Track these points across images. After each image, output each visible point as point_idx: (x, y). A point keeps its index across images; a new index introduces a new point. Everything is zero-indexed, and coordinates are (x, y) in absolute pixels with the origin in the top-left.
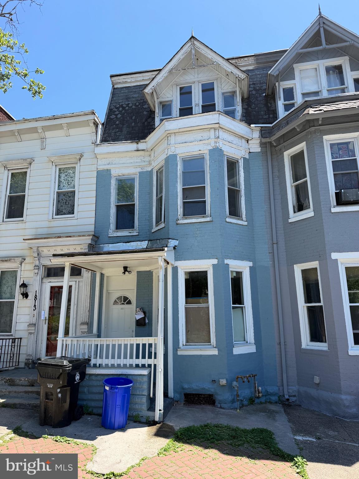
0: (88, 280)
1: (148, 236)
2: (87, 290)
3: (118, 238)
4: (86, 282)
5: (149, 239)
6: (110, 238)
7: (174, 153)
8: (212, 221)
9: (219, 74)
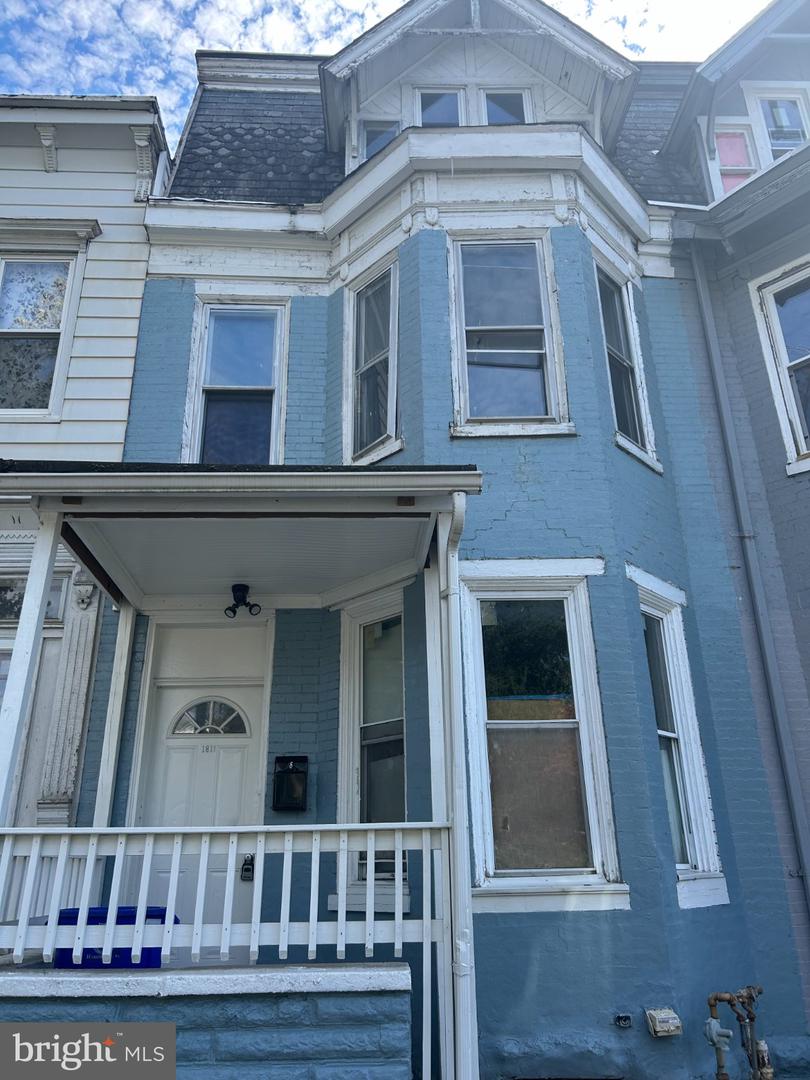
0: (83, 635)
2: (78, 671)
4: (75, 642)
7: (436, 228)
8: (574, 435)
9: (538, 74)
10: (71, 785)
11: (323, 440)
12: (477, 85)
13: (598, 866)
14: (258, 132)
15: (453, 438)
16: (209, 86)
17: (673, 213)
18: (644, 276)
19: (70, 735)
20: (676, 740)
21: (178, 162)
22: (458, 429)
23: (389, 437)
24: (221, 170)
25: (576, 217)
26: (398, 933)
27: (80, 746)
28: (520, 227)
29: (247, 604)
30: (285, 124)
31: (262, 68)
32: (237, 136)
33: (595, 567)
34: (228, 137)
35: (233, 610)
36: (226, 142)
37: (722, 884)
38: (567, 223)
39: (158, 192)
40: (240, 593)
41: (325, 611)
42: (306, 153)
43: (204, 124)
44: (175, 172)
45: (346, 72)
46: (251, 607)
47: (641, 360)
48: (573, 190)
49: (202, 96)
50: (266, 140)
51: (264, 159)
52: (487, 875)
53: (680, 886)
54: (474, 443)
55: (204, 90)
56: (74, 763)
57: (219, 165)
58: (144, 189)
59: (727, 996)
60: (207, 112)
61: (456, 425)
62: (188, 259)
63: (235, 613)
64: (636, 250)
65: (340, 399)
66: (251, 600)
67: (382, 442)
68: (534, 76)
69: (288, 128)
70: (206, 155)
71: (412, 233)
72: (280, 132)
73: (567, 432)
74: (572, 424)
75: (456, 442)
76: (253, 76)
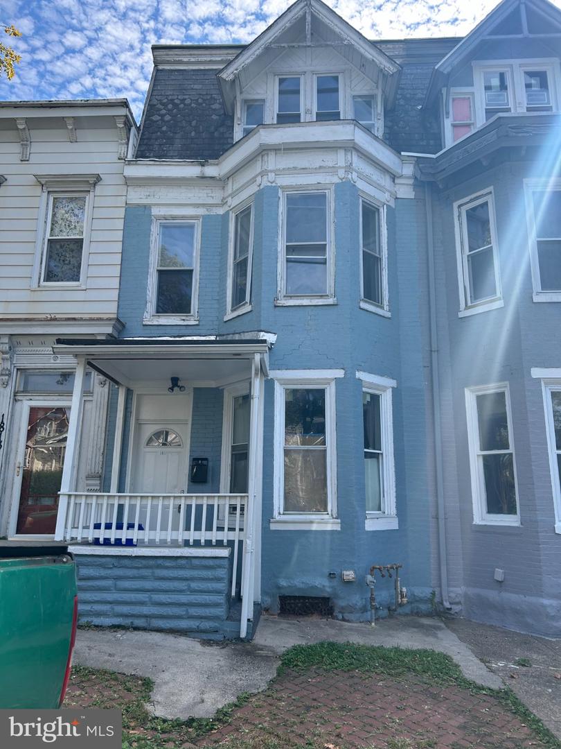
0: (103, 398)
1: (216, 327)
2: (101, 419)
3: (160, 328)
4: (99, 403)
5: (217, 333)
6: (146, 327)
7: (274, 184)
8: (337, 305)
9: (348, 62)
10: (100, 469)
11: (217, 298)
12: (312, 71)
13: (330, 512)
14: (188, 102)
15: (276, 306)
16: (160, 67)
17: (416, 159)
18: (396, 198)
19: (99, 446)
20: (382, 454)
21: (142, 128)
22: (278, 301)
23: (247, 303)
24: (166, 132)
25: (349, 176)
26: (225, 536)
27: (104, 451)
28: (319, 183)
29: (178, 387)
30: (203, 95)
31: (191, 55)
32: (176, 105)
33: (340, 374)
34: (170, 106)
35: (172, 389)
36: (169, 110)
37: (396, 520)
38: (344, 180)
39: (130, 157)
40: (175, 382)
41: (217, 388)
42: (214, 117)
43: (157, 97)
44: (140, 134)
45: (232, 77)
46: (181, 388)
47: (386, 253)
48: (350, 158)
49: (156, 75)
50: (192, 107)
51: (190, 122)
52: (279, 514)
53: (366, 521)
54: (285, 309)
55: (158, 70)
56: (101, 459)
57: (164, 128)
58: (123, 151)
59: (378, 567)
60: (159, 88)
61: (278, 299)
62: (148, 194)
63: (173, 390)
64: (394, 181)
65: (226, 276)
66: (180, 384)
67: (244, 305)
68: (346, 64)
69: (205, 98)
70: (158, 121)
71: (262, 187)
72: (200, 101)
73: (332, 303)
74: (335, 299)
75: (277, 308)
76: (185, 60)
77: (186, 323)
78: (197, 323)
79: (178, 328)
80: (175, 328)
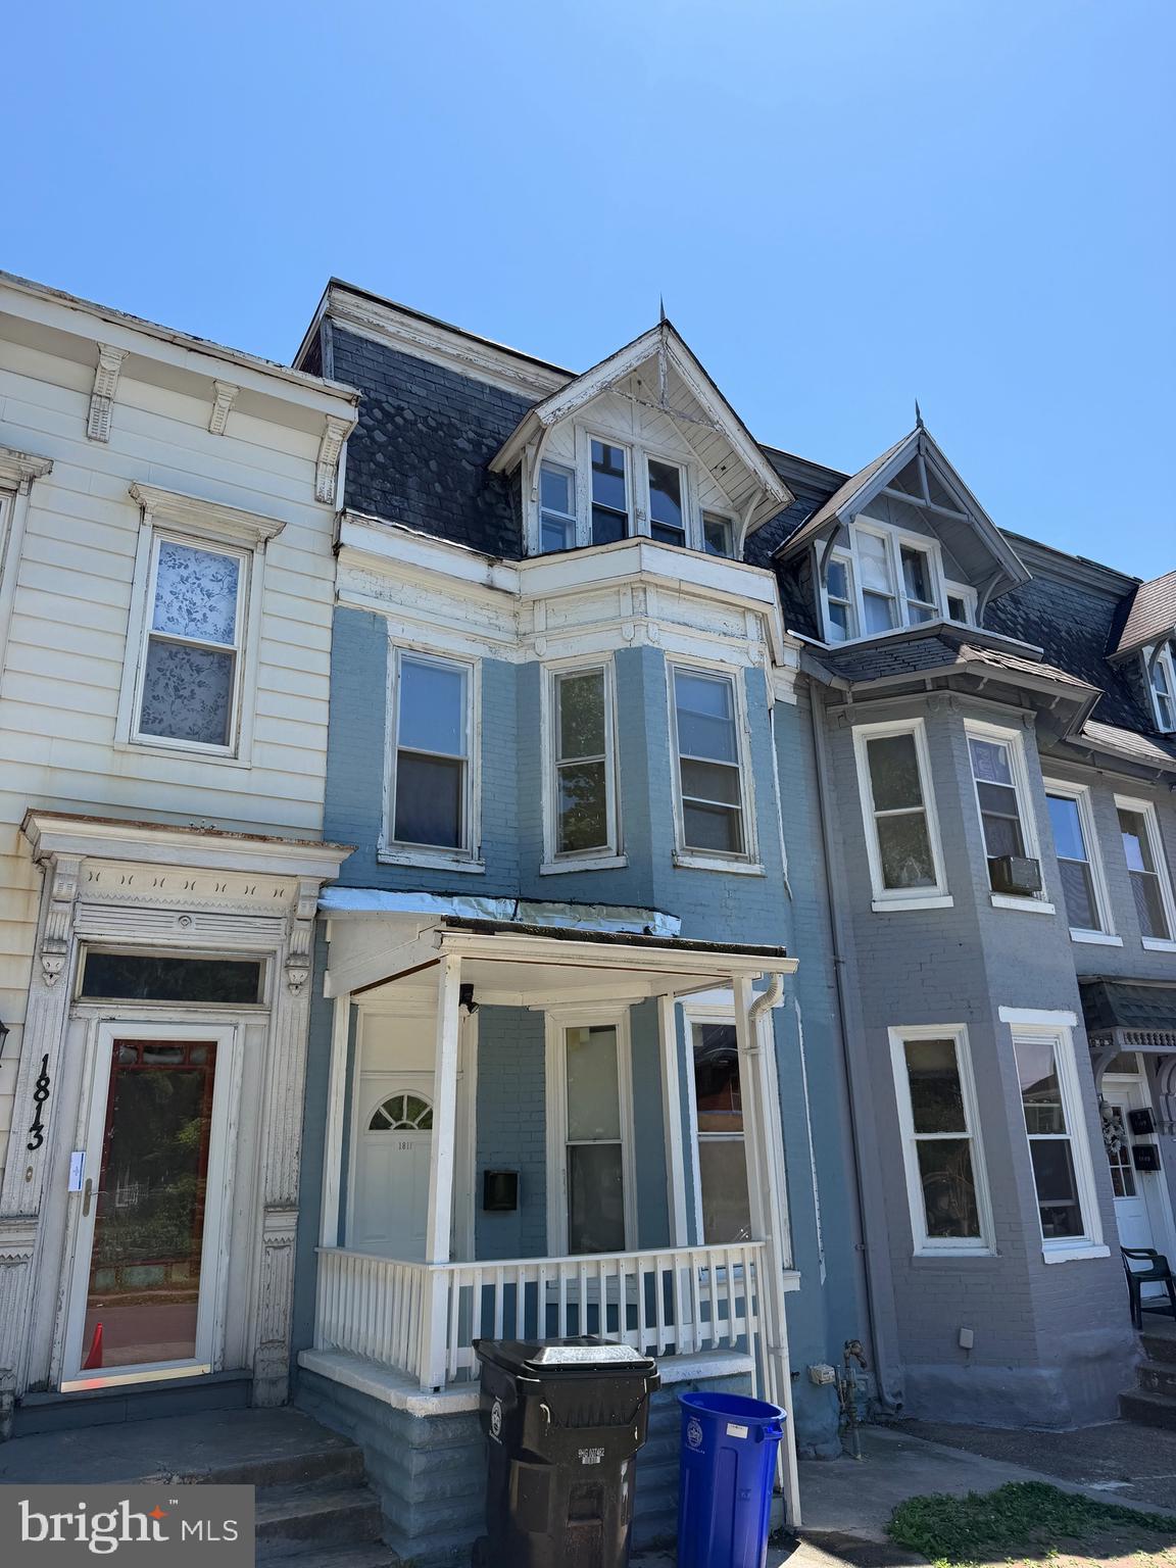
0: (295, 1022)
1: (516, 882)
3: (413, 872)
5: (517, 895)
6: (381, 867)
7: (656, 646)
8: (764, 877)
9: (694, 453)
11: (515, 824)
12: (642, 447)
14: (409, 415)
15: (675, 866)
16: (336, 323)
17: (803, 644)
19: (290, 1135)
22: (681, 859)
23: (609, 849)
24: (384, 465)
25: (762, 660)
26: (732, 1329)
27: (299, 1147)
28: (722, 661)
30: (434, 412)
31: (402, 324)
32: (387, 415)
36: (378, 421)
38: (756, 665)
39: (340, 502)
40: (468, 993)
41: (531, 1009)
42: (465, 464)
45: (551, 419)
48: (761, 631)
50: (420, 430)
51: (425, 461)
54: (691, 874)
55: (331, 325)
56: (295, 1166)
57: (380, 457)
58: (326, 489)
61: (677, 853)
62: (378, 589)
67: (599, 852)
68: (689, 453)
69: (438, 419)
70: (363, 438)
71: (636, 643)
72: (431, 422)
73: (760, 873)
74: (762, 865)
75: (678, 870)
76: (392, 329)
77: (461, 868)
78: (481, 870)
79: (446, 876)
80: (439, 875)
